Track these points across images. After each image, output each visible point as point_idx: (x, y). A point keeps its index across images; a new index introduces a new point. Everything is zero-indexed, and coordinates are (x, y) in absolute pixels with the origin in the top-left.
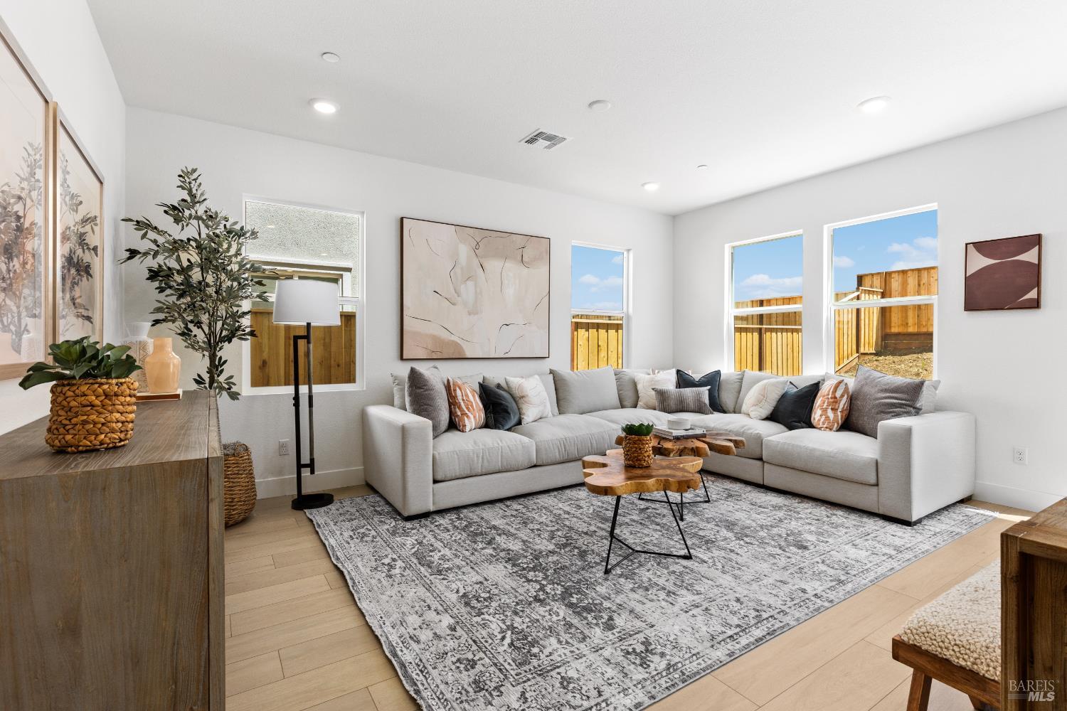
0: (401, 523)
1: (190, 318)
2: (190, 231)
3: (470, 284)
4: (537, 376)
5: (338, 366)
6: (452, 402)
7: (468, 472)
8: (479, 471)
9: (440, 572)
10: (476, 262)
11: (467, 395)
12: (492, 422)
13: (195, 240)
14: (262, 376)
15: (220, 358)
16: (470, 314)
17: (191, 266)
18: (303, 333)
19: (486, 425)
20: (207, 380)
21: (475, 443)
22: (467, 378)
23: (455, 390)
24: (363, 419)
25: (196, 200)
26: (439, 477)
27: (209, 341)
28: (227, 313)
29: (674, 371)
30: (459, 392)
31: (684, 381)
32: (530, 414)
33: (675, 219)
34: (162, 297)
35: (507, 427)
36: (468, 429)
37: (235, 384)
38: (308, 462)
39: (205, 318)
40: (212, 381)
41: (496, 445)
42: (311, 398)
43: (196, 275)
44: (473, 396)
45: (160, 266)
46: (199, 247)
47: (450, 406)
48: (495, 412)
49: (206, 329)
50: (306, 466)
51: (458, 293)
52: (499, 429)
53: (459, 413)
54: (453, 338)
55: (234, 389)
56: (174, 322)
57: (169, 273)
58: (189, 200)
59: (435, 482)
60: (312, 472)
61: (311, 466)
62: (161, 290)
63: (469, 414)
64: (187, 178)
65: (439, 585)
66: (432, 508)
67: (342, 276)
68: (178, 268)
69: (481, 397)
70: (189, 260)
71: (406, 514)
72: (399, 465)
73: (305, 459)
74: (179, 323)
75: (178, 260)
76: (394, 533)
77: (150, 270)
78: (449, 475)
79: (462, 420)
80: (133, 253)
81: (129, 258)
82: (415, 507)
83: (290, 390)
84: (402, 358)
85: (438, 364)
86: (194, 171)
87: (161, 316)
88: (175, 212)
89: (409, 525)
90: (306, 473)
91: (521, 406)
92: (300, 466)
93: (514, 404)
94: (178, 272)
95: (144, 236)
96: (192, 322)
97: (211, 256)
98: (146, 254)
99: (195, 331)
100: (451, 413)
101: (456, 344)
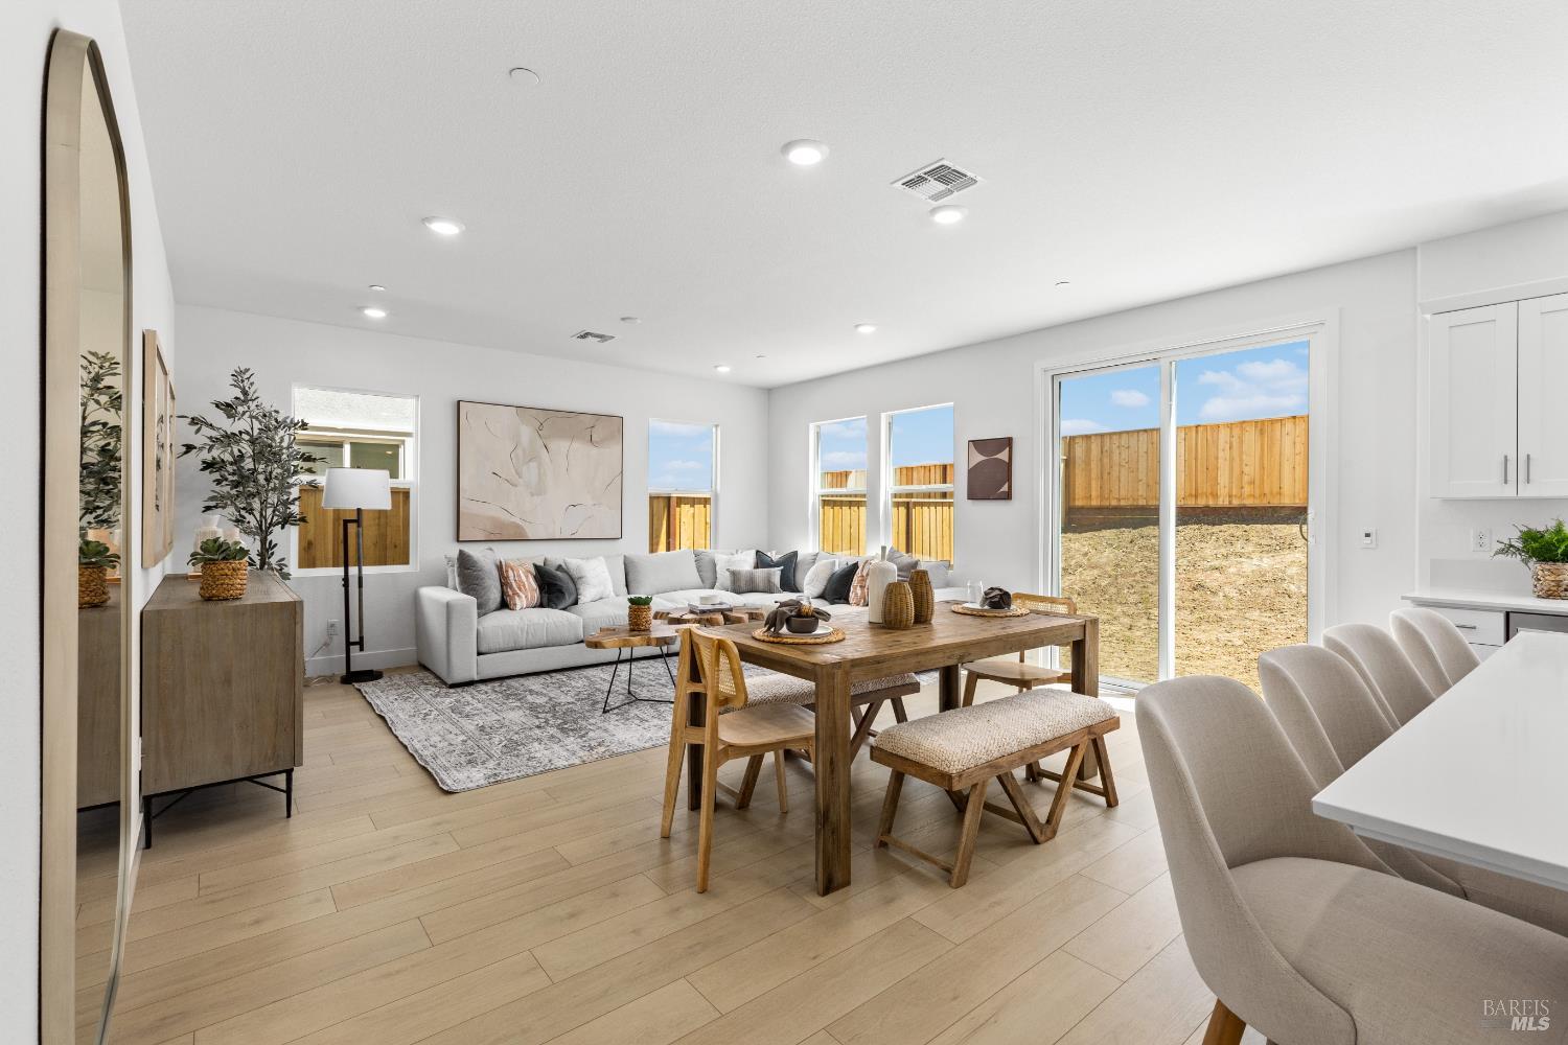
0: (445, 690)
1: (242, 506)
2: (242, 424)
3: (533, 465)
4: (601, 558)
5: (396, 546)
6: (504, 583)
7: (512, 645)
8: (524, 644)
9: (467, 716)
10: (540, 443)
11: (519, 576)
12: (545, 601)
13: (248, 433)
14: (308, 558)
15: (271, 541)
16: (532, 495)
17: (242, 456)
18: (355, 518)
19: (541, 605)
20: (258, 563)
21: (521, 619)
22: (522, 559)
23: (507, 571)
24: (416, 600)
25: (249, 398)
26: (483, 649)
27: (261, 526)
28: (279, 500)
29: (753, 552)
30: (511, 573)
31: (762, 561)
32: (587, 595)
33: (770, 393)
34: (218, 488)
35: (562, 607)
36: (518, 607)
37: (286, 566)
38: (357, 640)
39: (256, 504)
40: (263, 563)
41: (542, 621)
42: (360, 579)
43: (248, 464)
44: (527, 577)
45: (214, 458)
46: (253, 442)
47: (502, 586)
48: (549, 592)
49: (258, 516)
50: (354, 643)
51: (519, 474)
52: (552, 607)
53: (510, 593)
54: (513, 519)
55: (285, 570)
56: (224, 508)
57: (221, 464)
58: (242, 398)
59: (479, 654)
60: (362, 649)
61: (361, 643)
62: (218, 482)
63: (521, 594)
64: (240, 377)
65: (464, 722)
66: (476, 678)
67: (403, 442)
68: (231, 459)
69: (535, 577)
70: (240, 451)
71: (450, 682)
72: (445, 639)
73: (354, 637)
74: (231, 510)
75: (232, 453)
76: (436, 696)
77: (204, 462)
78: (493, 646)
79: (512, 598)
80: (189, 448)
81: (186, 453)
82: (459, 675)
83: (340, 571)
84: (458, 541)
85: (493, 545)
86: (247, 370)
87: (212, 504)
88: (228, 408)
89: (452, 691)
90: (354, 650)
91: (578, 586)
92: (349, 644)
93: (571, 585)
94: (231, 464)
95: (198, 431)
96: (244, 509)
97: (265, 451)
98: (201, 449)
99: (249, 518)
100: (503, 593)
101: (518, 526)
